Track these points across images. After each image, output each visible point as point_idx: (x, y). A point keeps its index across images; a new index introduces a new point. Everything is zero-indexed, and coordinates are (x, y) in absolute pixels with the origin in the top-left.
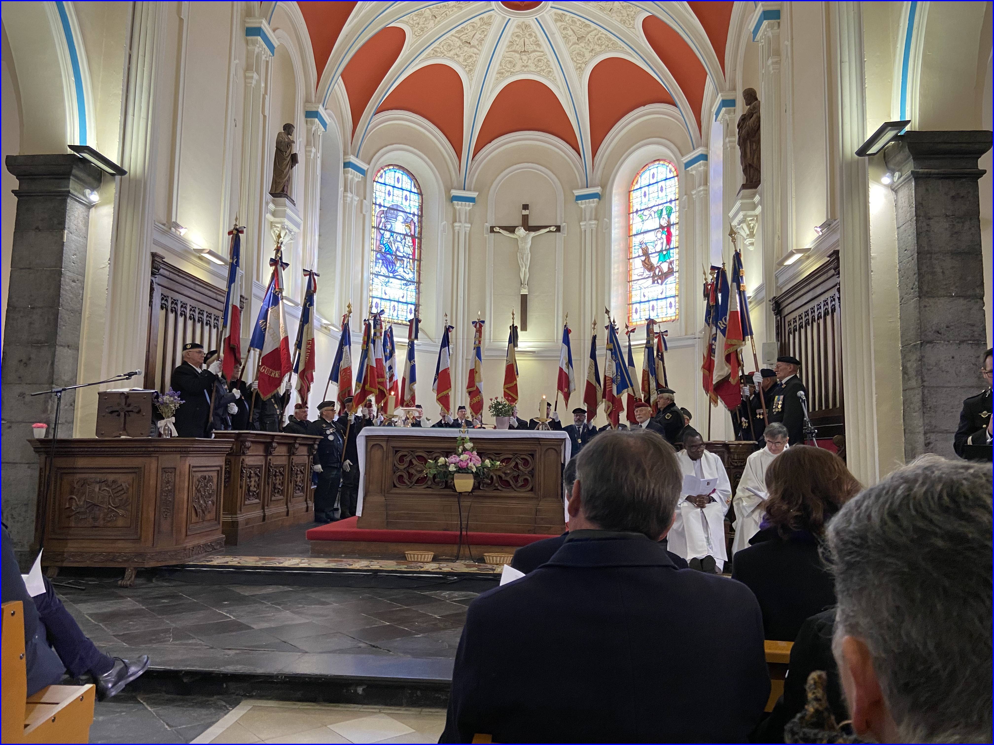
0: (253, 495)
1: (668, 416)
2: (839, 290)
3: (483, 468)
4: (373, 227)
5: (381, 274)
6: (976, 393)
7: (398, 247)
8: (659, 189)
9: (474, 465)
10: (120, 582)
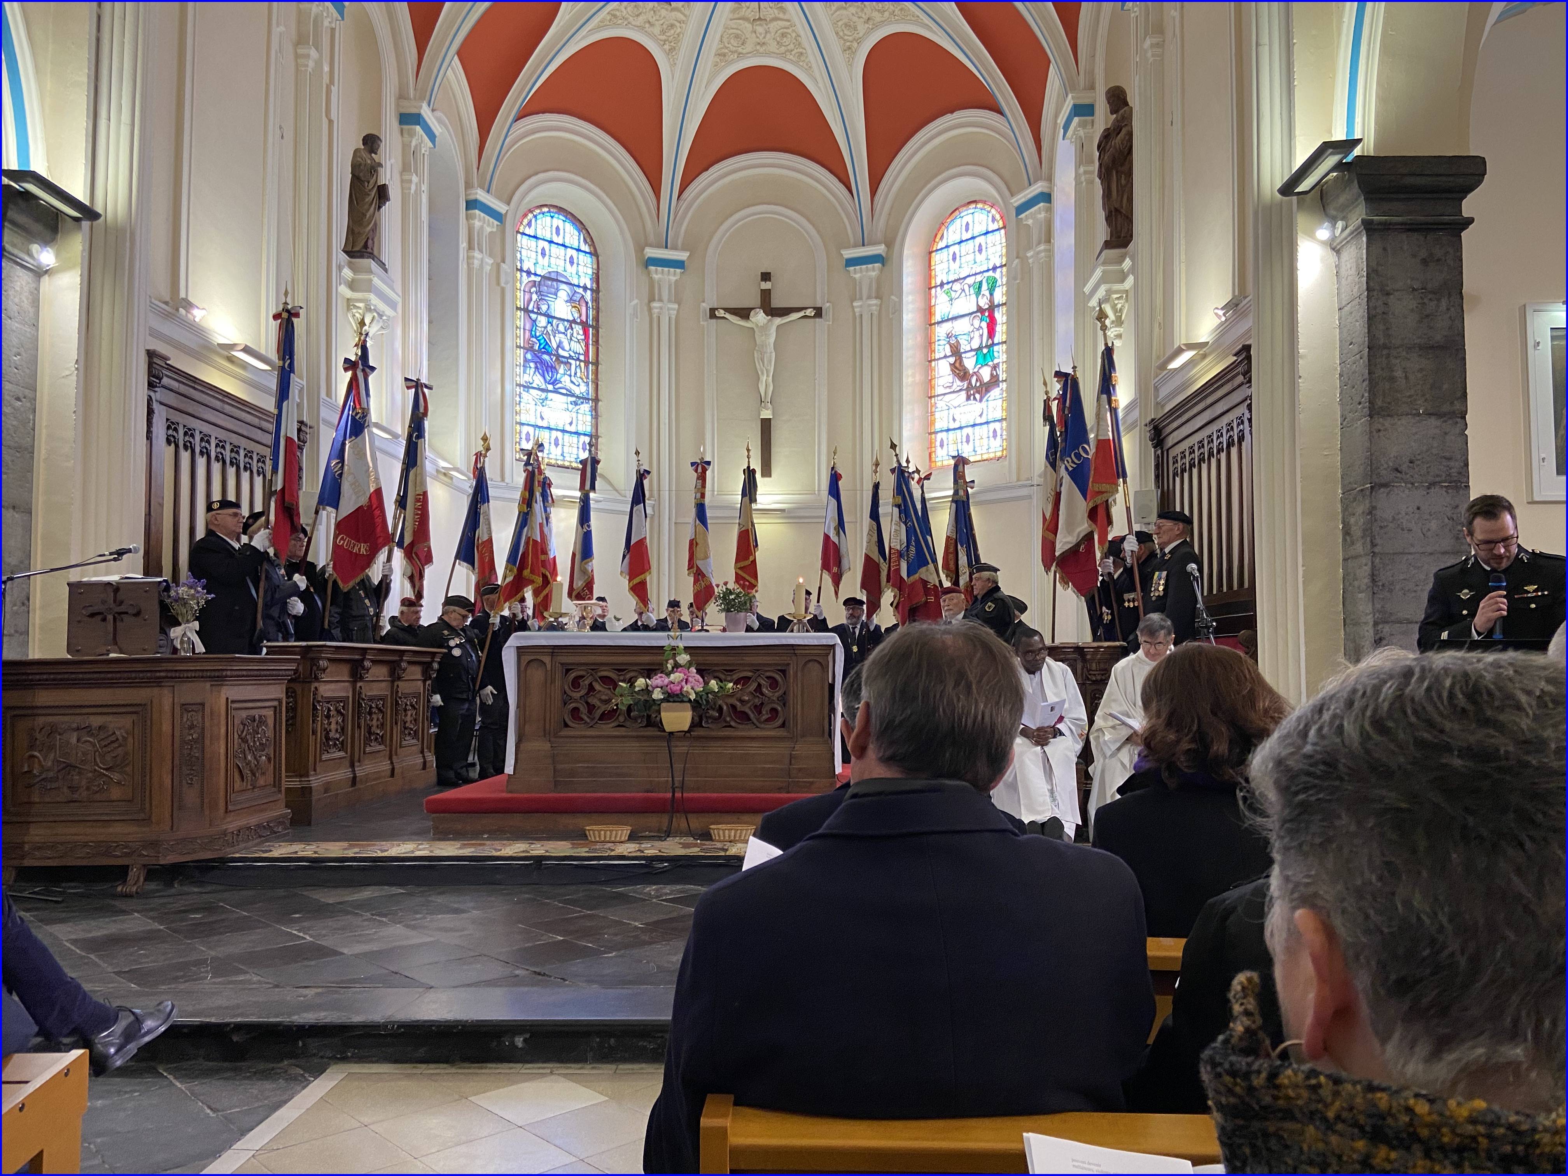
0: (335, 745)
1: (989, 607)
2: (1249, 407)
3: (707, 694)
4: (517, 308)
5: (534, 385)
6: (1451, 561)
7: (560, 342)
8: (977, 248)
9: (692, 688)
10: (119, 889)
